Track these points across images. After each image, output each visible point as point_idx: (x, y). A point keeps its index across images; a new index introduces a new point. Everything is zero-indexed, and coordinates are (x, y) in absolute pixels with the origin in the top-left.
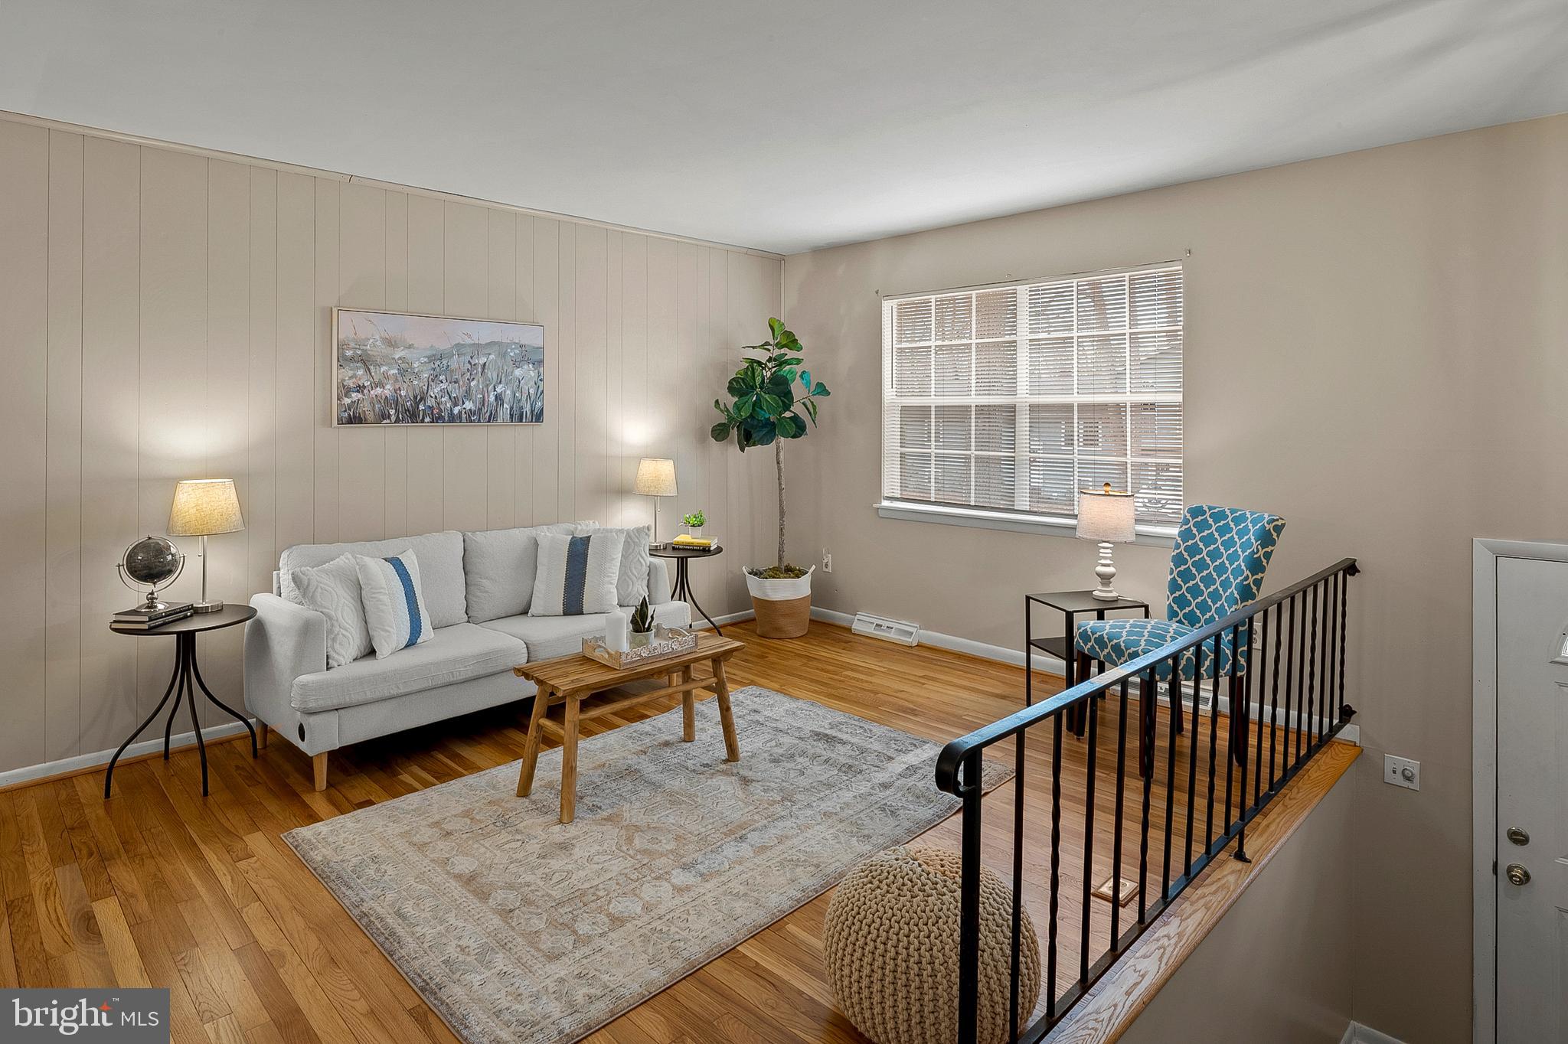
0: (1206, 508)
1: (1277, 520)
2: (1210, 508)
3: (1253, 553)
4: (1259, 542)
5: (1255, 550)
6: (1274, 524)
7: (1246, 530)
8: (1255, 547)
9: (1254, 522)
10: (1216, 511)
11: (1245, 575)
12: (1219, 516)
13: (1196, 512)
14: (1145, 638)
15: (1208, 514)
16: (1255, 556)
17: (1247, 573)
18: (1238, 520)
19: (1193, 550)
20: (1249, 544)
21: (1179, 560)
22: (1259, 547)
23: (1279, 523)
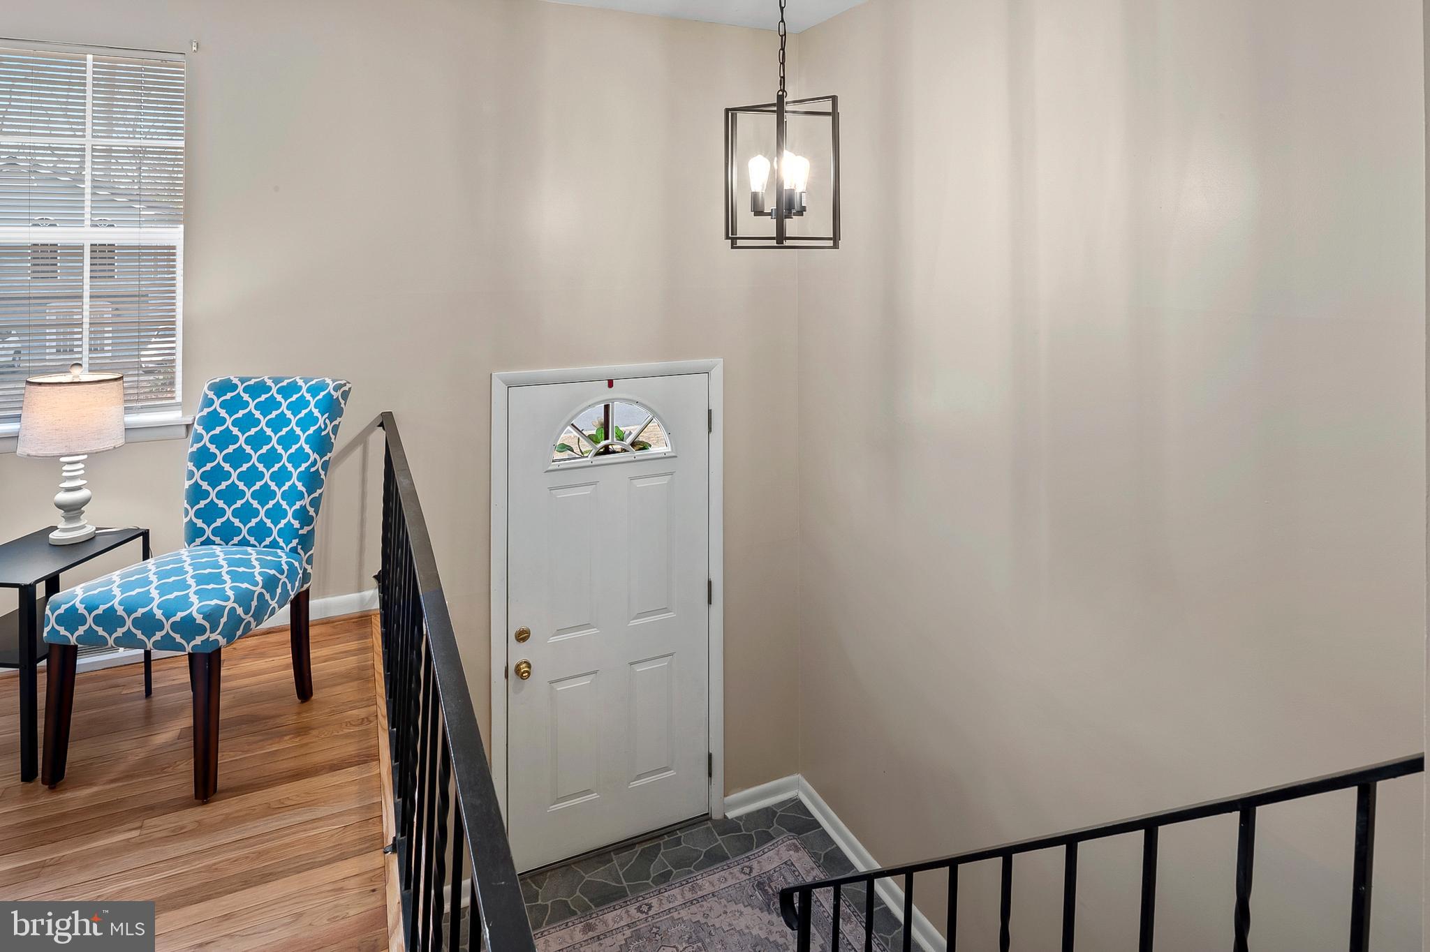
0: (235, 381)
1: (345, 385)
2: (243, 381)
3: (320, 430)
4: (326, 415)
5: (323, 426)
6: (342, 390)
7: (303, 403)
8: (321, 421)
9: (314, 391)
10: (252, 382)
11: (312, 459)
12: (258, 389)
13: (222, 388)
14: (154, 585)
15: (240, 389)
16: (323, 433)
17: (314, 456)
18: (287, 391)
19: (224, 440)
20: (311, 419)
21: (201, 457)
22: (327, 421)
23: (346, 388)
